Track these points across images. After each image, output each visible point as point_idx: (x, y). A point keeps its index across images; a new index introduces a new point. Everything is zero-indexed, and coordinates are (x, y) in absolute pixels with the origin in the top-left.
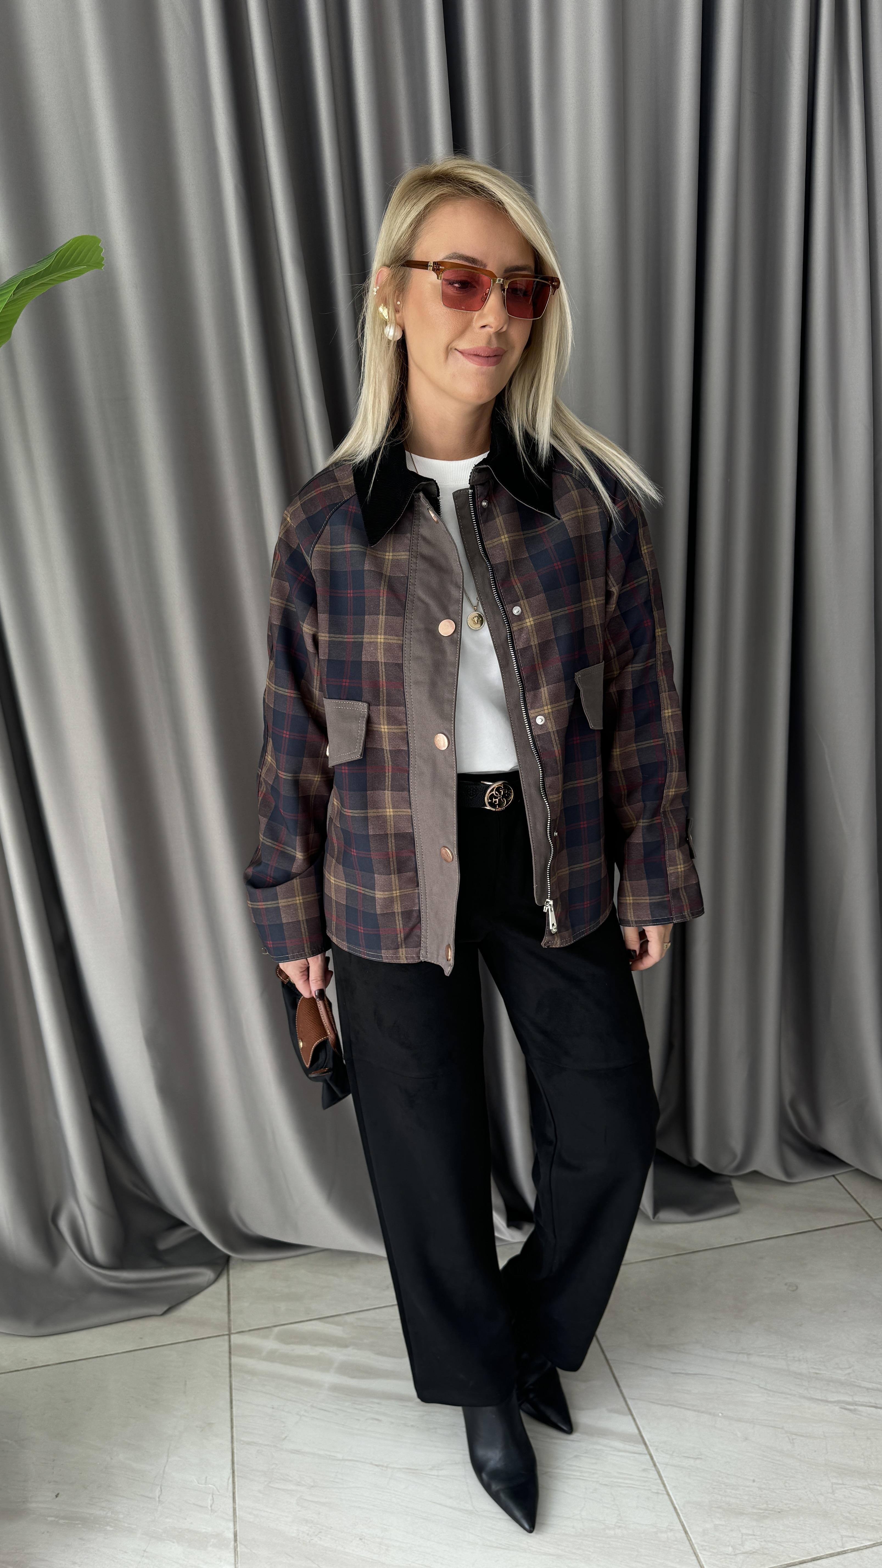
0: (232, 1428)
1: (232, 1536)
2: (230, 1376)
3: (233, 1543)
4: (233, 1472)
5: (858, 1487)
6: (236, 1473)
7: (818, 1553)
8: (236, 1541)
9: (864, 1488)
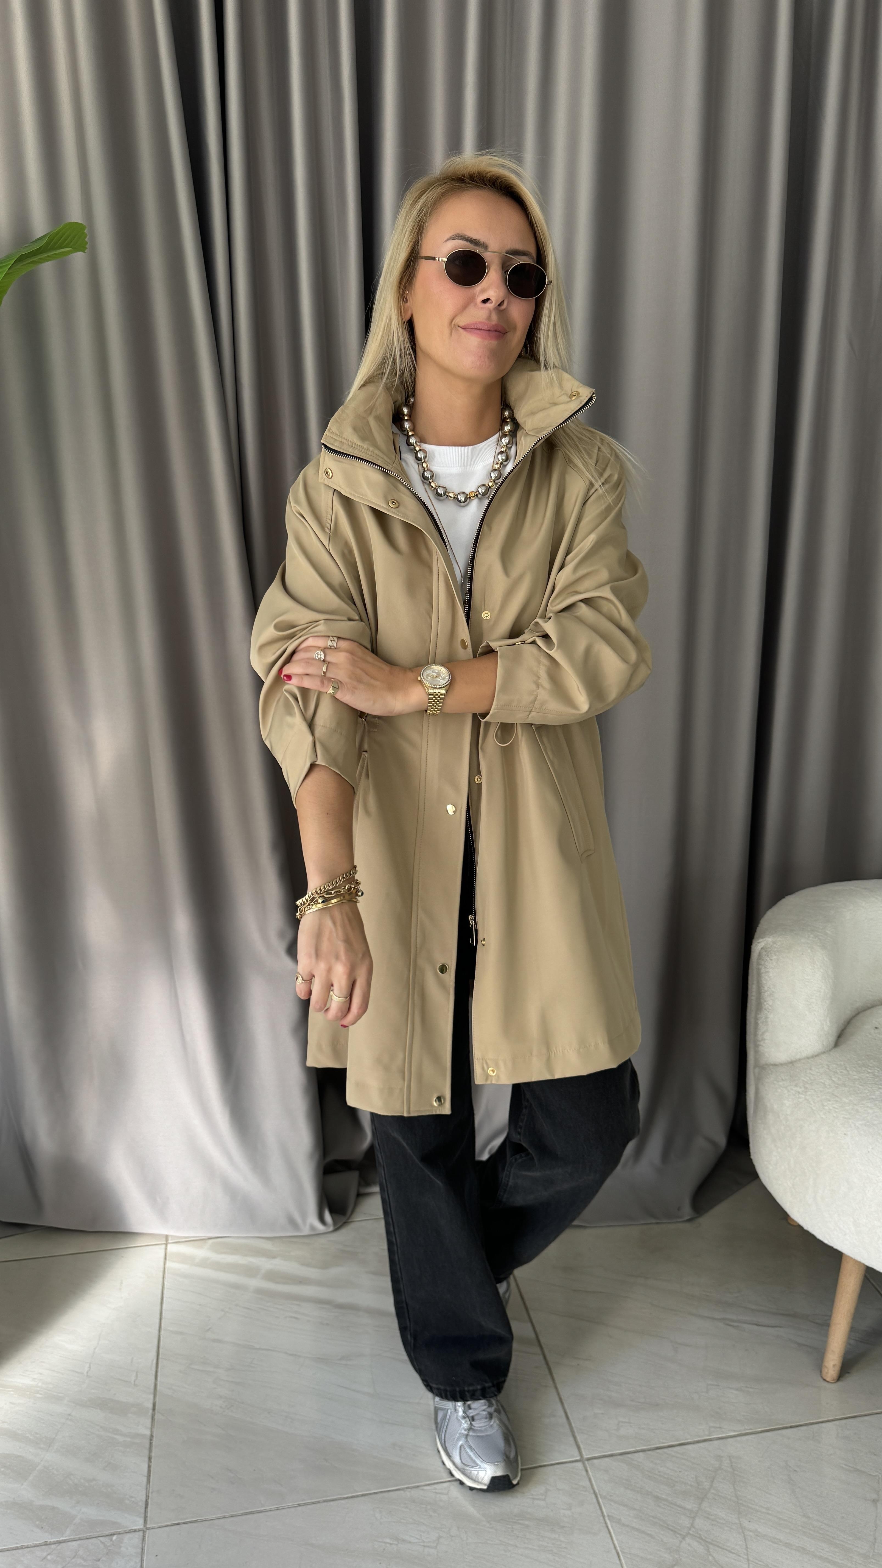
1: (151, 1406)
2: (164, 1278)
5: (731, 1388)
6: (160, 1356)
7: (686, 1439)
9: (737, 1390)
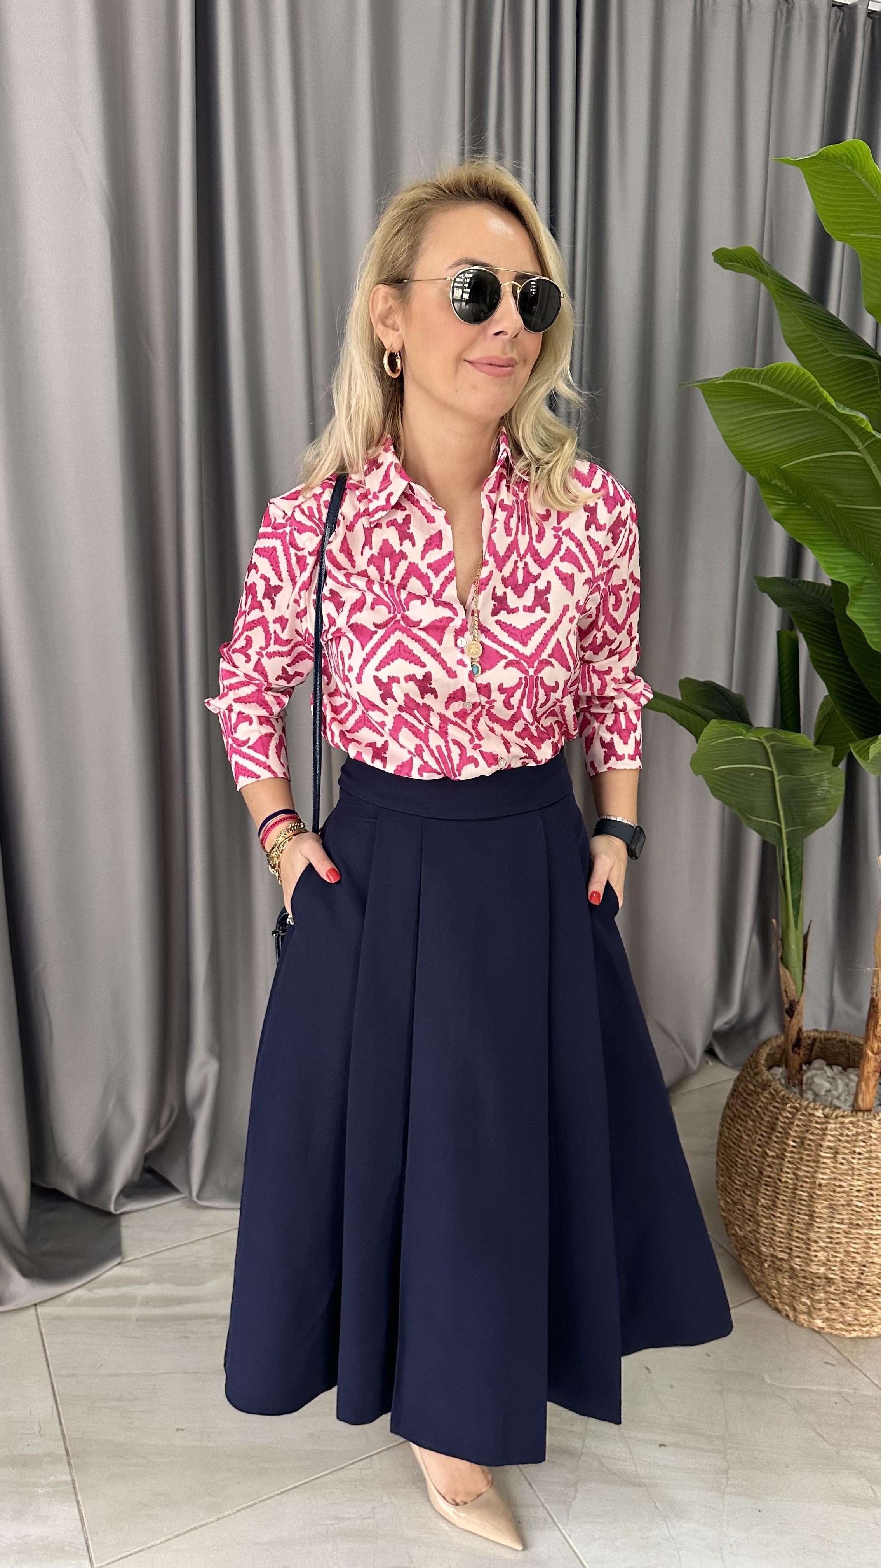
0: (48, 1366)
3: (65, 1457)
4: (56, 1401)
8: (68, 1455)
